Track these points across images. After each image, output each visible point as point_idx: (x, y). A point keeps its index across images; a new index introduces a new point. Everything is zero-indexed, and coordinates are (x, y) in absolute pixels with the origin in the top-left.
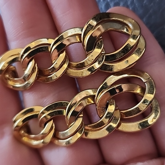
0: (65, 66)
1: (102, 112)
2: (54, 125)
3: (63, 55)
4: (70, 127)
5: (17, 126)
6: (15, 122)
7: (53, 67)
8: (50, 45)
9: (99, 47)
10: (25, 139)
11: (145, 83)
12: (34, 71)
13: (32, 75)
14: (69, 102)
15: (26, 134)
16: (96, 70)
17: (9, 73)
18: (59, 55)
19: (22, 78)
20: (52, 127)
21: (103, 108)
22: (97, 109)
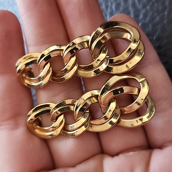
0: (75, 68)
1: (105, 109)
2: (64, 120)
3: (74, 59)
4: (78, 121)
5: (31, 120)
6: (29, 116)
7: (66, 69)
8: (63, 50)
9: (104, 52)
10: (37, 131)
11: (140, 83)
12: (48, 73)
13: (46, 76)
14: (78, 100)
15: (38, 127)
16: (101, 72)
17: (25, 73)
18: (70, 59)
19: (37, 78)
20: (62, 121)
21: (106, 106)
22: (101, 107)
